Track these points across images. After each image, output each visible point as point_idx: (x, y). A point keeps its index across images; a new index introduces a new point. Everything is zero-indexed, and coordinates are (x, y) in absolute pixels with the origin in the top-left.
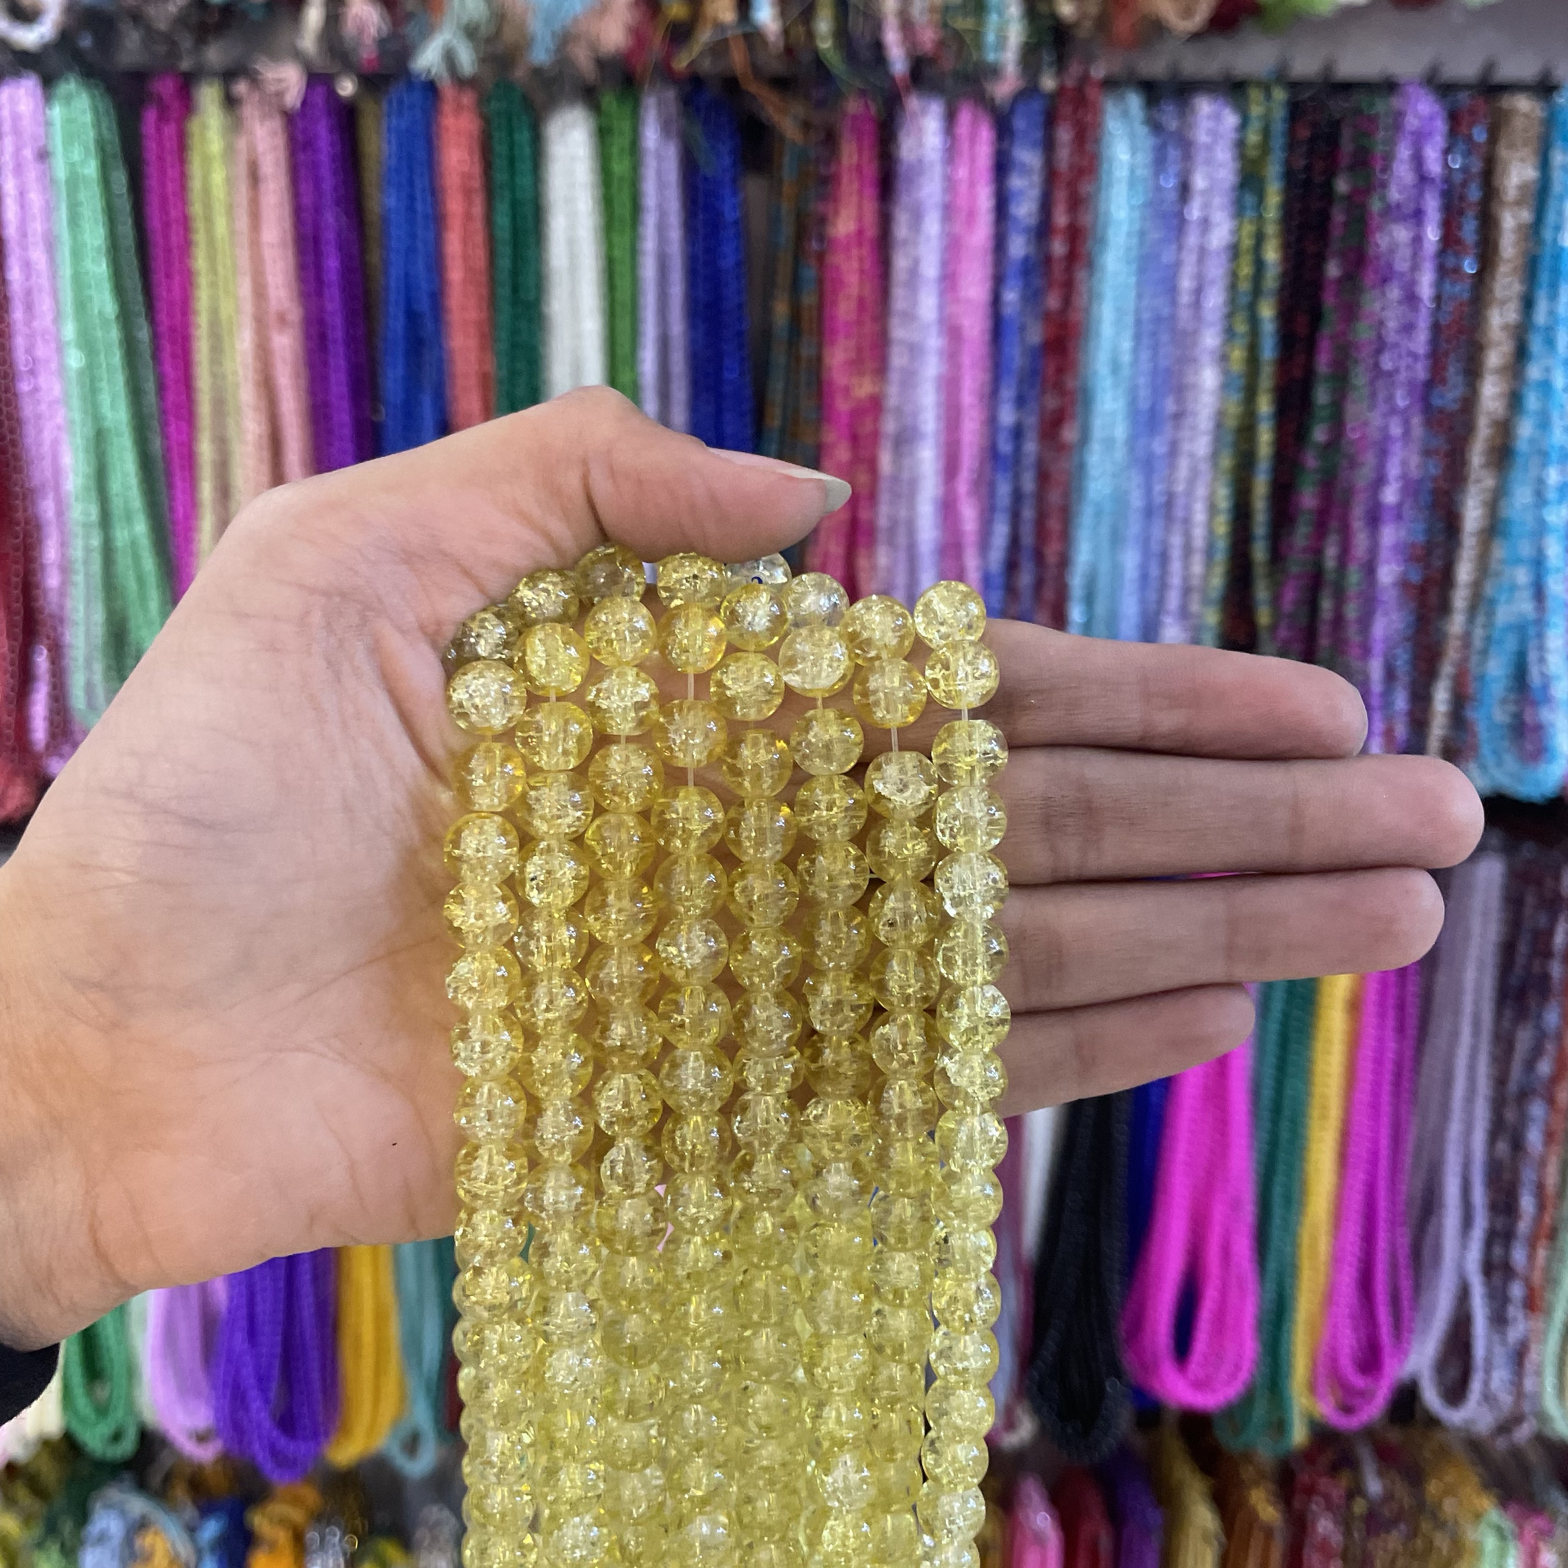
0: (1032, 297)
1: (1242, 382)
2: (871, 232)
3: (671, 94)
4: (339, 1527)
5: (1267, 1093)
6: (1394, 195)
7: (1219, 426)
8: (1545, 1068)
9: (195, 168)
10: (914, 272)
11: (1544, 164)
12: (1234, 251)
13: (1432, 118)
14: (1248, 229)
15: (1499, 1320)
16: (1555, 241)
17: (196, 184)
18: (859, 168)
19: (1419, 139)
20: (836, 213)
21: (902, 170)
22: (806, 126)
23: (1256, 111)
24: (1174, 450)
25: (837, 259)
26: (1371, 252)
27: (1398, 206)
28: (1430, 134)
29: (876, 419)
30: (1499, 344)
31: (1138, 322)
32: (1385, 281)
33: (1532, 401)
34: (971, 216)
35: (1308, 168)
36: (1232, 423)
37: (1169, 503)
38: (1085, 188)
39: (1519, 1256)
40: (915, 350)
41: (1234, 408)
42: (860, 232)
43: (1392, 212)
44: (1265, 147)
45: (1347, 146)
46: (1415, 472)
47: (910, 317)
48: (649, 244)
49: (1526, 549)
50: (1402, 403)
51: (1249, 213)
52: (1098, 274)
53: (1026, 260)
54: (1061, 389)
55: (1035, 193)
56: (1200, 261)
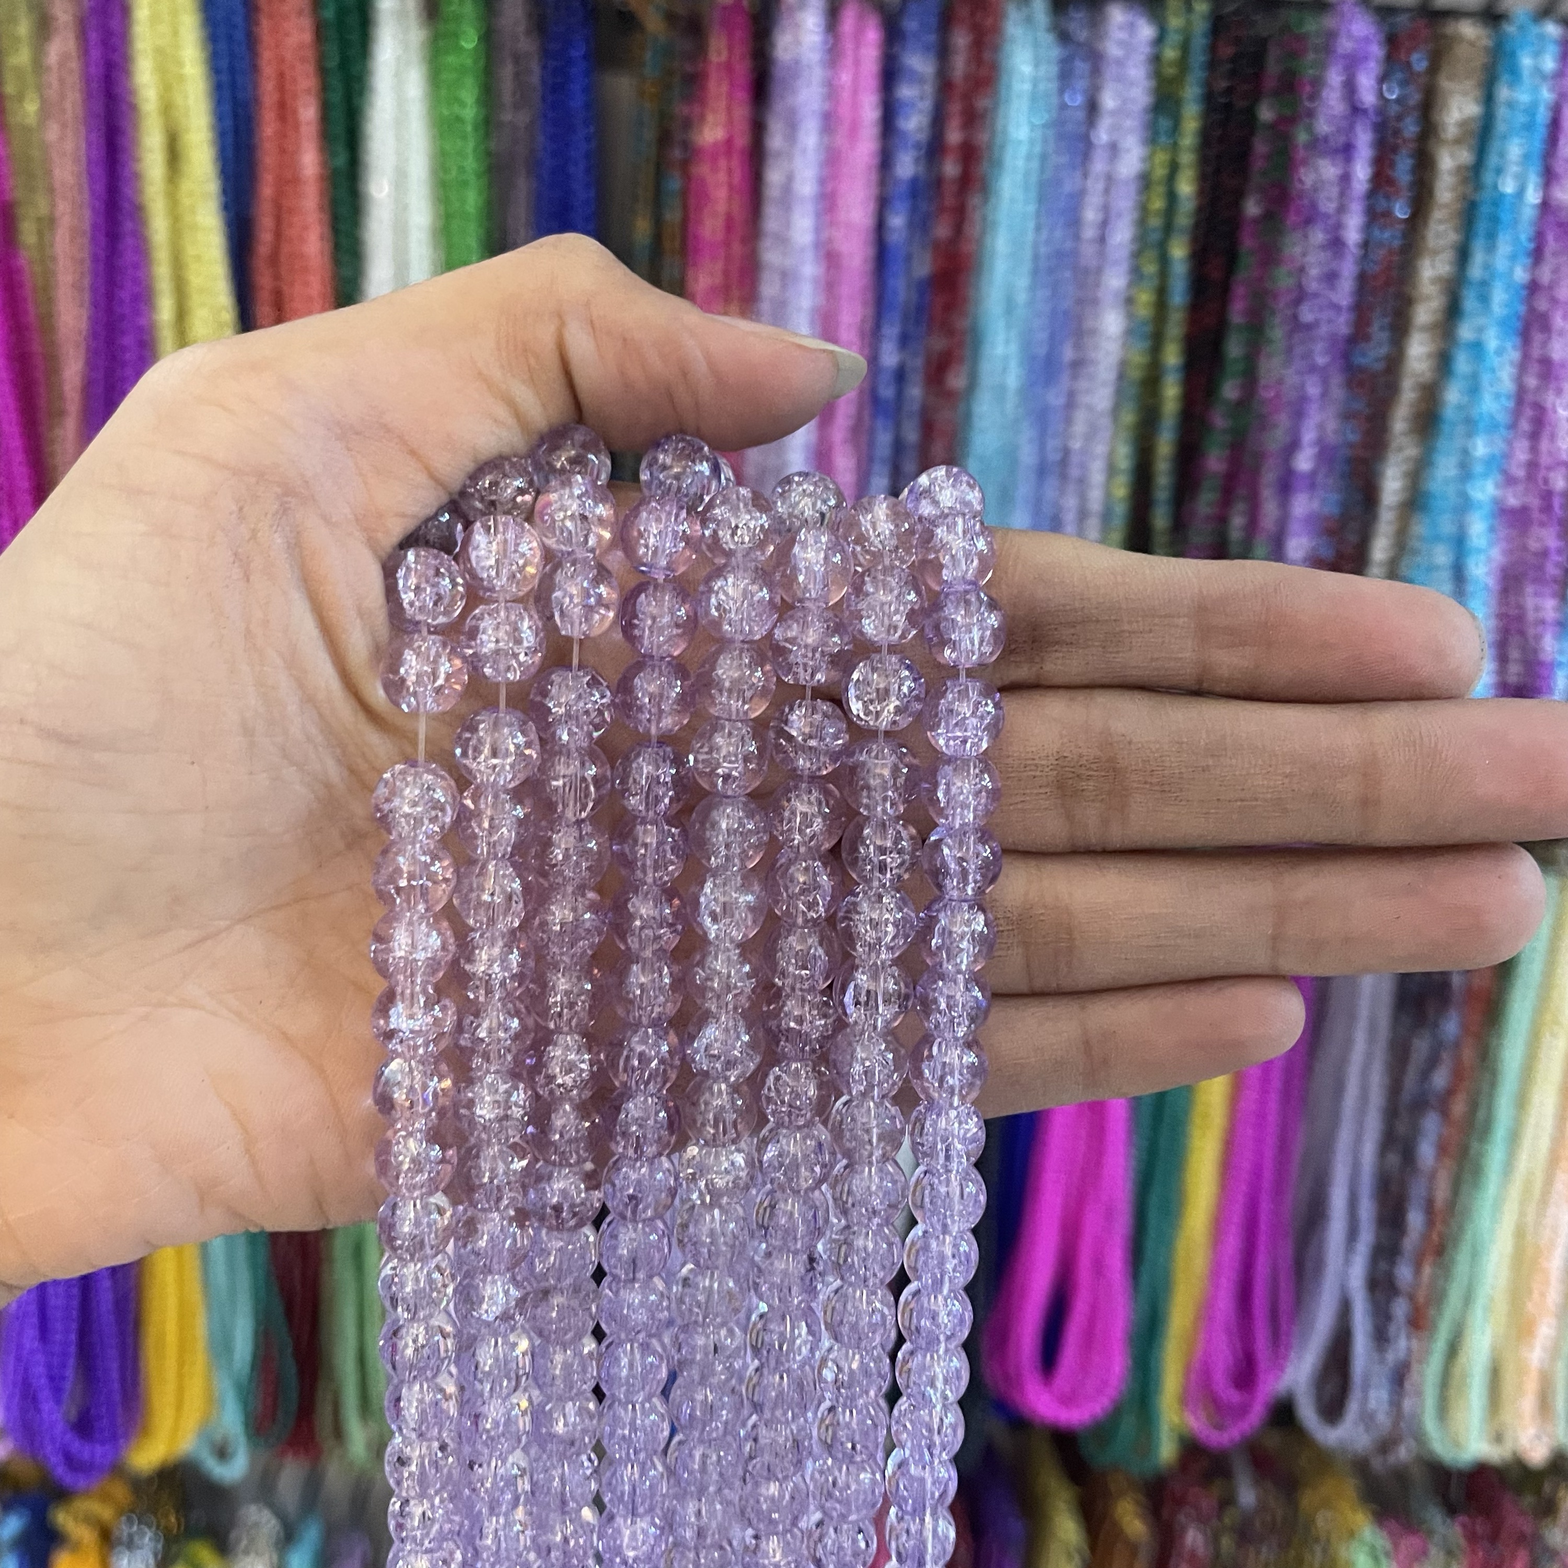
0: (920, 223)
1: (1149, 329)
2: (742, 141)
4: (150, 1527)
6: (1323, 127)
7: (1121, 377)
8: (1440, 1079)
10: (788, 188)
11: (1488, 100)
12: (1145, 181)
13: (1367, 40)
14: (1162, 157)
15: (1381, 1337)
16: (1495, 187)
18: (728, 67)
19: (1352, 64)
20: (702, 118)
21: (778, 72)
22: (670, 17)
23: (1175, 22)
24: (1071, 404)
25: (702, 170)
26: (1295, 189)
27: (1326, 139)
28: (1366, 58)
30: (1428, 298)
31: (1036, 257)
32: (1308, 222)
33: (1462, 363)
34: (854, 128)
35: (1229, 91)
36: (1136, 374)
37: (1064, 462)
38: (982, 103)
39: (1404, 1273)
40: (787, 277)
41: (1139, 357)
42: (729, 142)
43: (1318, 145)
44: (1183, 63)
45: (1273, 67)
46: (1332, 438)
47: (783, 240)
49: (1446, 526)
50: (1321, 360)
51: (1163, 139)
52: (993, 200)
53: (914, 181)
54: (949, 330)
55: (926, 105)
56: (1107, 191)
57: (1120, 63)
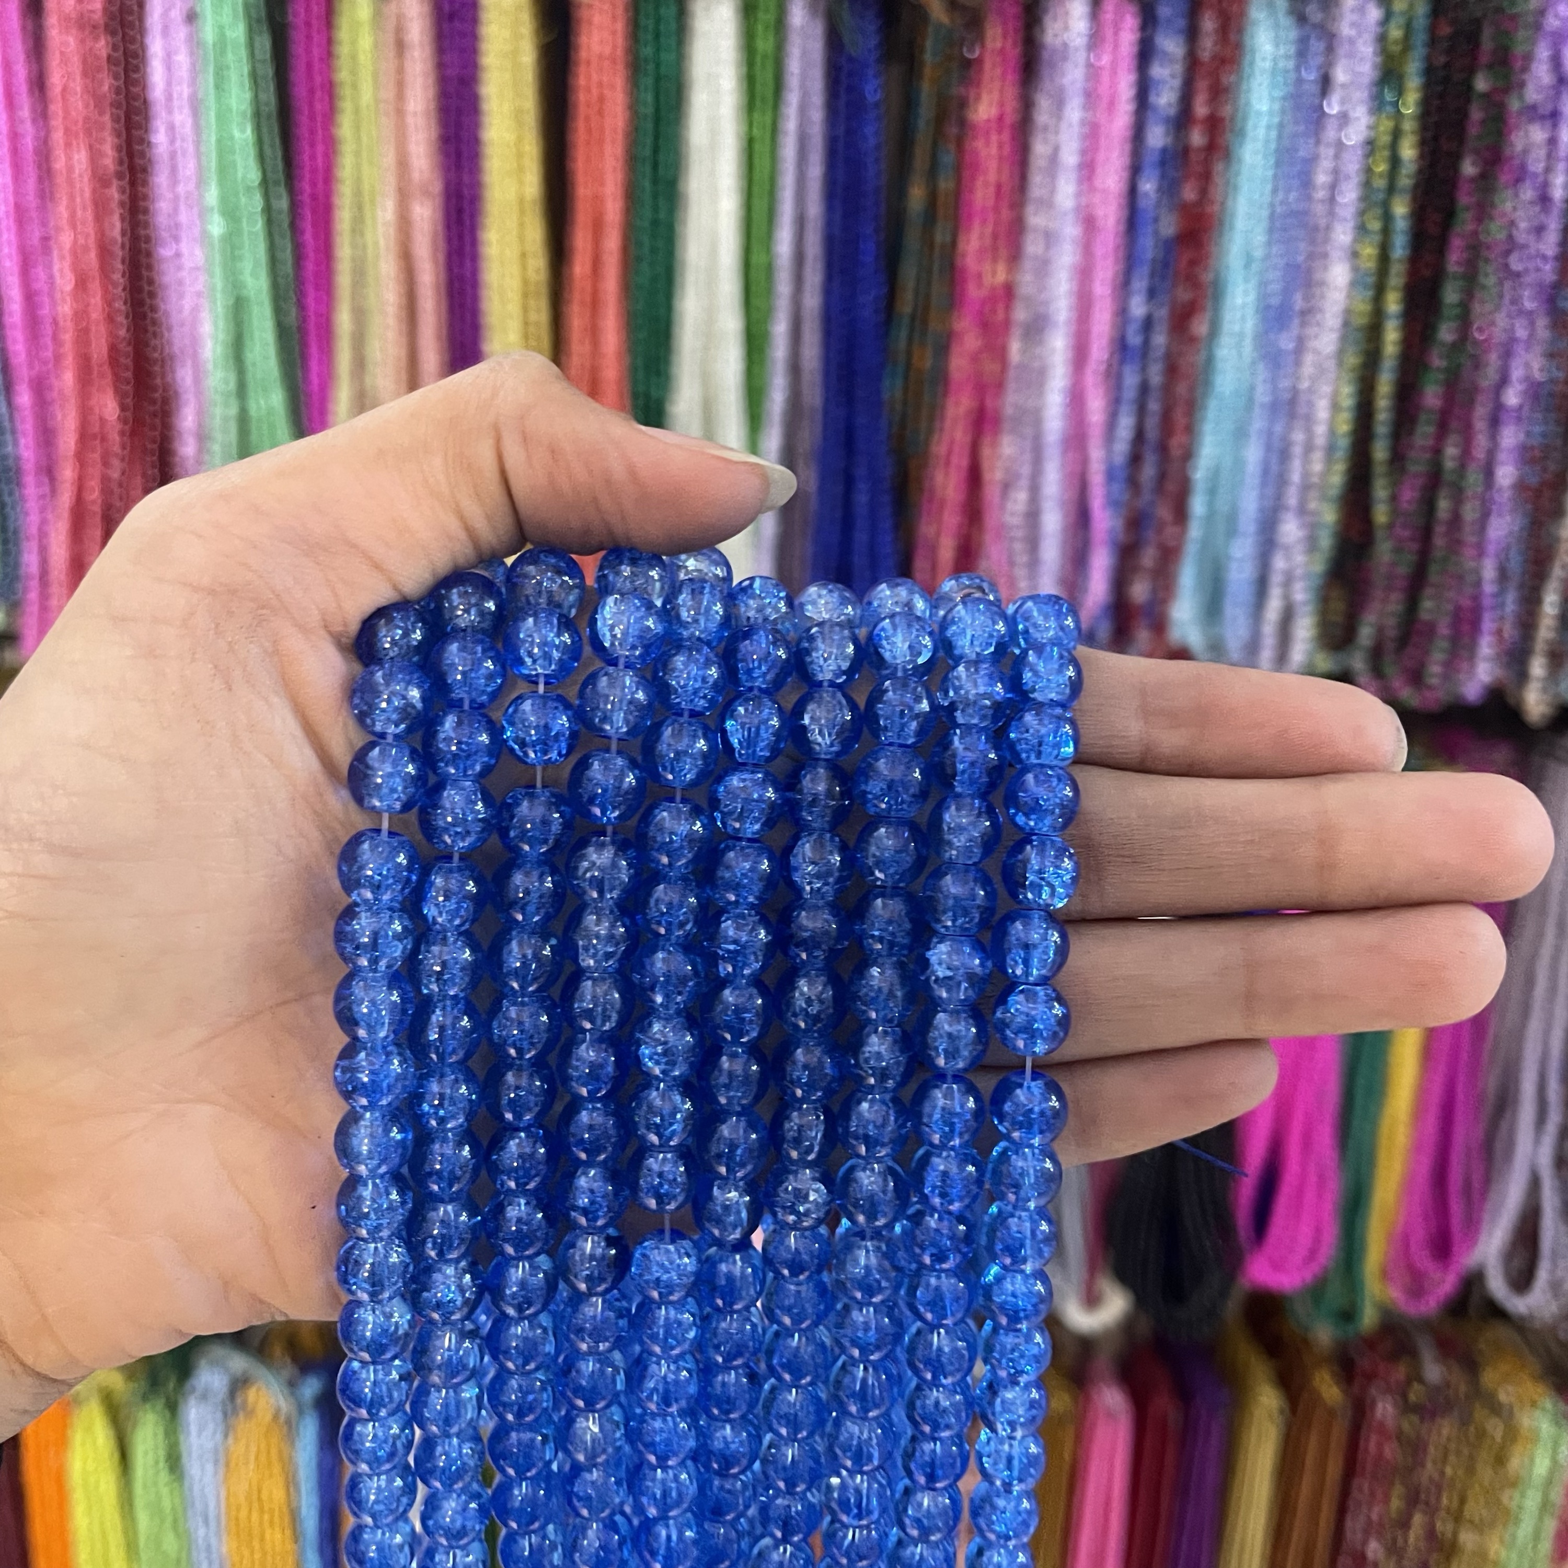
0: (1169, 188)
1: (1371, 280)
2: (1011, 117)
6: (1532, 95)
7: (1346, 324)
9: (343, 33)
10: (1054, 158)
12: (1370, 145)
14: (1387, 125)
17: (343, 50)
18: (1002, 51)
19: (1559, 40)
20: (978, 98)
21: (1045, 55)
22: (952, 5)
23: (1400, 5)
24: (1300, 348)
25: (976, 144)
26: (1507, 152)
27: (1536, 106)
29: (1008, 308)
31: (1272, 217)
32: (1519, 180)
34: (1112, 105)
35: (1447, 65)
36: (1361, 321)
37: (1293, 402)
38: (1227, 79)
40: (1050, 238)
41: (1363, 307)
42: (1001, 118)
43: (1528, 113)
44: (1406, 41)
45: (1487, 43)
46: (1538, 376)
47: (1048, 204)
48: (790, 125)
50: (1529, 305)
51: (1387, 108)
52: (1235, 166)
53: (1164, 151)
54: (1193, 281)
55: (1177, 83)
56: (1337, 157)
57: (1352, 41)
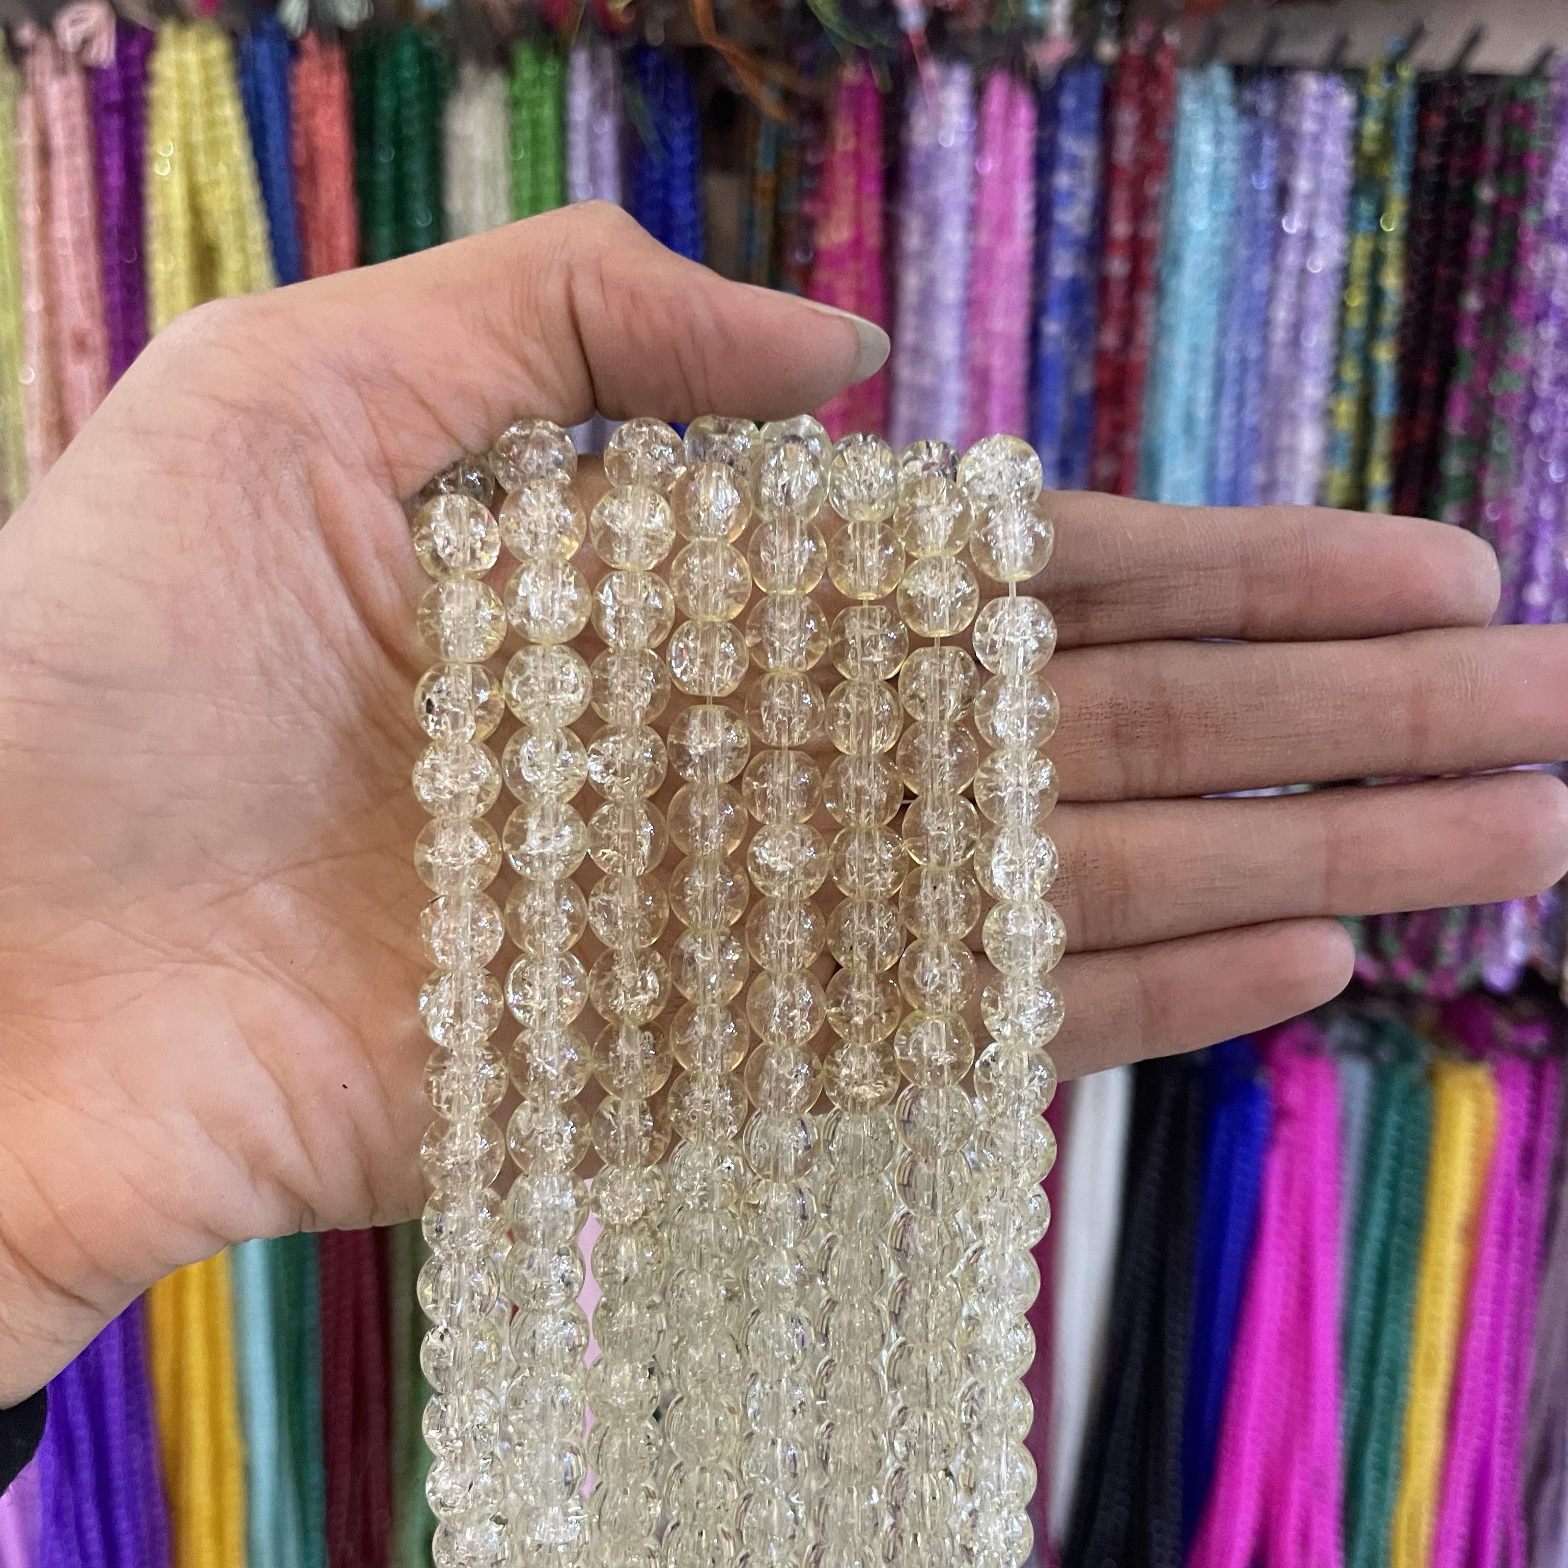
0: (1081, 330)
1: (1351, 445)
2: (873, 240)
3: (607, 53)
5: (1359, 1340)
6: (1554, 205)
10: (928, 295)
12: (1345, 275)
14: (1363, 247)
18: (857, 156)
20: (827, 215)
21: (915, 159)
22: (788, 97)
23: (1376, 93)
25: (824, 276)
26: (1523, 278)
27: (1559, 221)
31: (1220, 365)
32: (1540, 317)
34: (1005, 223)
35: (1442, 169)
36: (1337, 498)
38: (1154, 189)
40: (928, 398)
41: (1340, 479)
42: (857, 242)
43: (1550, 229)
44: (1387, 139)
45: (1493, 140)
47: (922, 353)
50: (1556, 476)
51: (1364, 225)
52: (1169, 303)
53: (1075, 282)
54: (1118, 451)
55: (1087, 194)
56: (1300, 288)
